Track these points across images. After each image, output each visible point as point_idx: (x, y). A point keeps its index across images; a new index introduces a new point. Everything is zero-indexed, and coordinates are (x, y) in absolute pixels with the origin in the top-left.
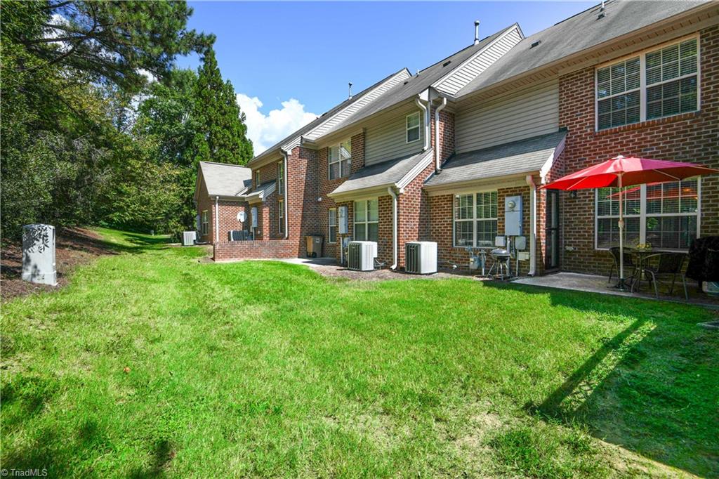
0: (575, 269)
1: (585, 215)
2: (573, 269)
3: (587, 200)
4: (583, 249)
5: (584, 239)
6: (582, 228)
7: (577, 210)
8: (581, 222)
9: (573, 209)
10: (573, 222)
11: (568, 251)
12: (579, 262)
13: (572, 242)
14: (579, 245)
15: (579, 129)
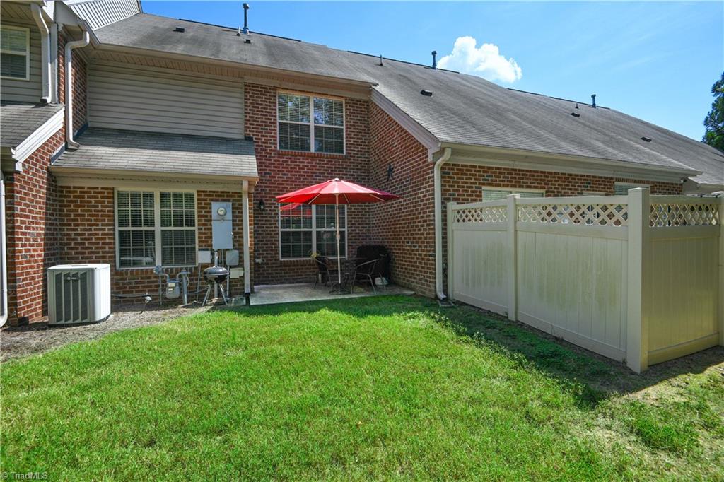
0: (265, 281)
1: (272, 227)
2: (262, 281)
3: (273, 213)
4: (271, 260)
5: (271, 250)
6: (269, 241)
7: (264, 222)
8: (268, 234)
9: (260, 221)
10: (260, 234)
11: (258, 264)
12: (267, 274)
13: (260, 254)
14: (267, 257)
15: (264, 143)
